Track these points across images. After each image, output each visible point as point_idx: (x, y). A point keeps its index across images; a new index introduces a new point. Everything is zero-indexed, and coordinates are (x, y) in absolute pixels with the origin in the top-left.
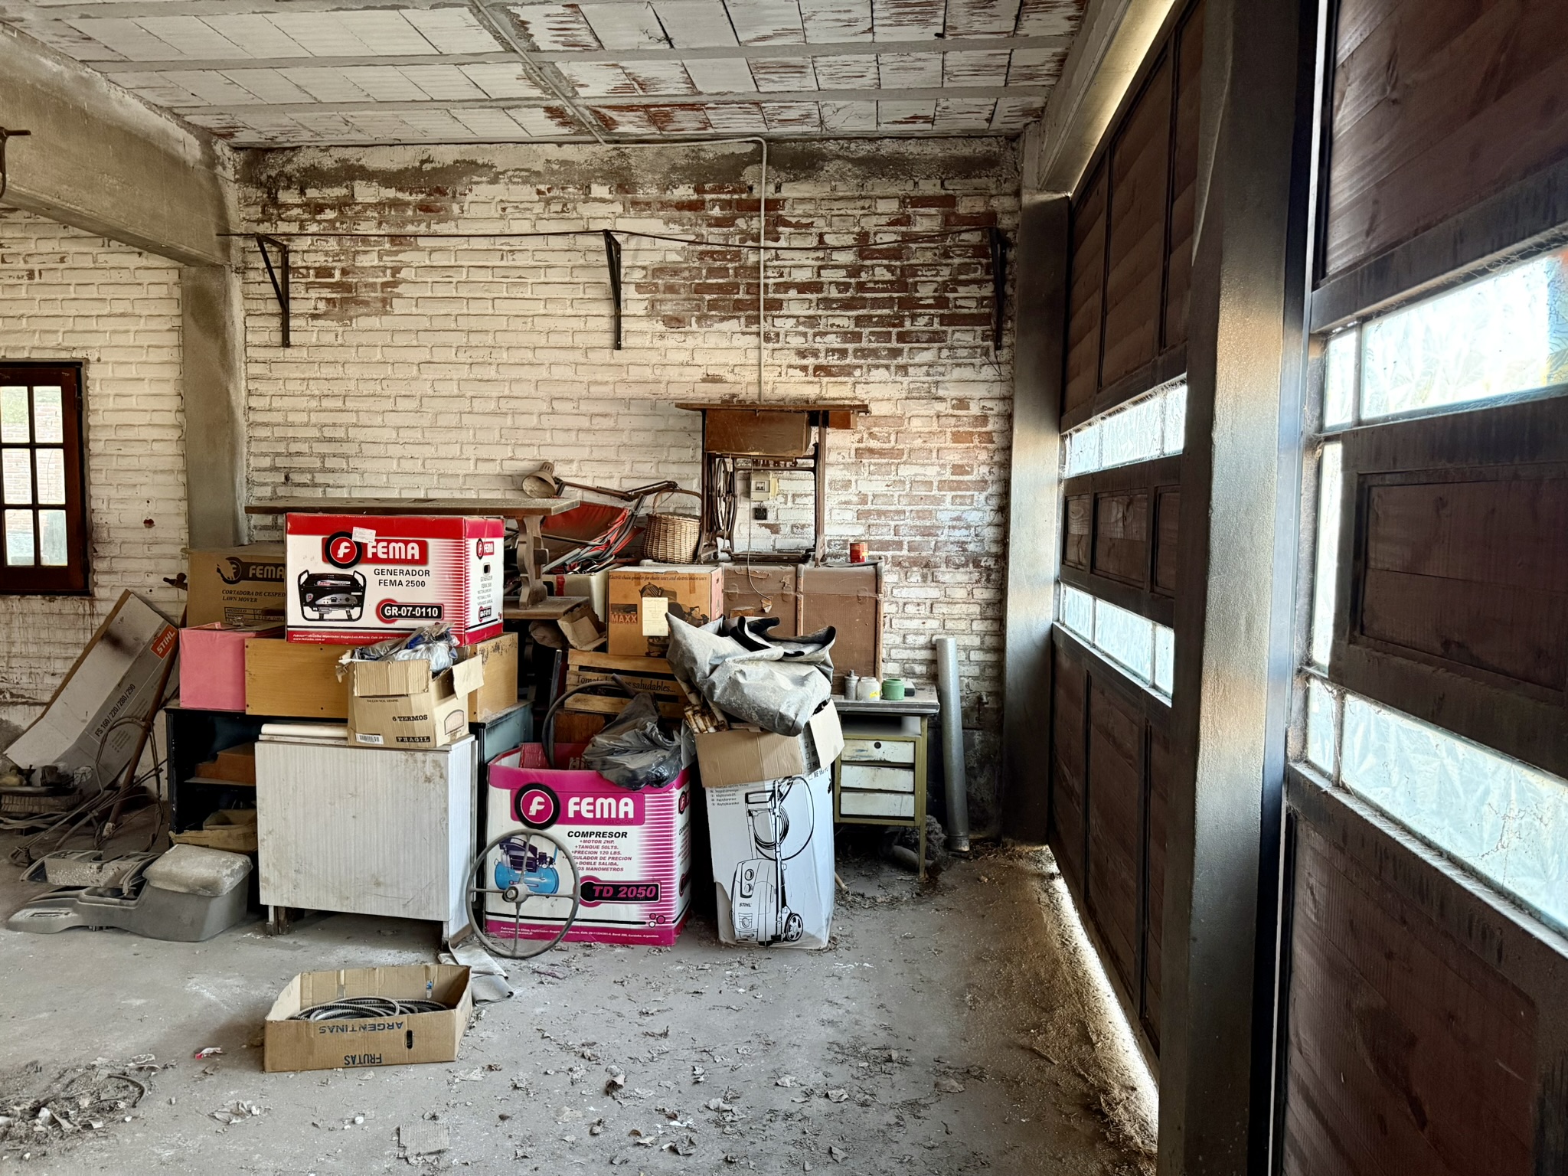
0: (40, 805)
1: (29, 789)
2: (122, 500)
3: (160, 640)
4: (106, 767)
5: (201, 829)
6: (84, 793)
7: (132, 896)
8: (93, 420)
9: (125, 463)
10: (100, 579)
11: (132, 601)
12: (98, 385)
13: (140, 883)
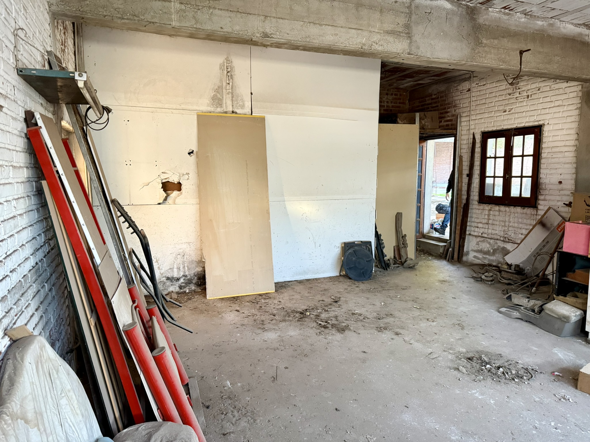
0: (513, 277)
1: (510, 271)
2: (551, 174)
3: (560, 226)
4: (536, 269)
5: (566, 296)
6: (528, 276)
7: (538, 314)
8: (544, 146)
9: (553, 160)
10: (541, 202)
11: (551, 210)
12: (547, 133)
13: (541, 310)
